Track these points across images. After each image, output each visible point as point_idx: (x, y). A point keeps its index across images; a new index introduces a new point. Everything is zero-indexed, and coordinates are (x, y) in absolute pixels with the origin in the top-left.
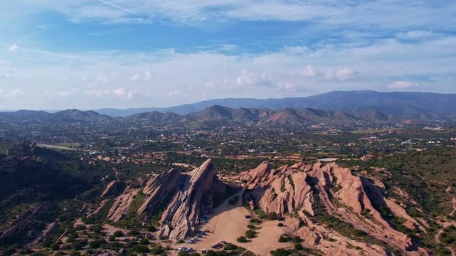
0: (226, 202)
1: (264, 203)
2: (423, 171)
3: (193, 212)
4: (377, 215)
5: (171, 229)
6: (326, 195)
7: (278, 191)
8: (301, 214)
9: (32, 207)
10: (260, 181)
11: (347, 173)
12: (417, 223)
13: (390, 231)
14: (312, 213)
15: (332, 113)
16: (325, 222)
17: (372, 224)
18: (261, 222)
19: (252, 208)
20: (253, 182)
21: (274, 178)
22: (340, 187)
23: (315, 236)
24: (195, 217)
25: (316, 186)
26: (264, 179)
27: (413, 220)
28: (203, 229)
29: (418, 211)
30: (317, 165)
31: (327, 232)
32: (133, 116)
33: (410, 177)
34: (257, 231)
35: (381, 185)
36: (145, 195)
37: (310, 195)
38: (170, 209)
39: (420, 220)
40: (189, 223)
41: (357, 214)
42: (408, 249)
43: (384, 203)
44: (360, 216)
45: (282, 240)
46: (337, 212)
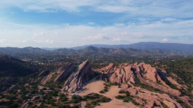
0: (95, 78)
1: (112, 79)
2: (183, 67)
3: (79, 81)
4: (164, 83)
5: (69, 88)
6: (140, 75)
7: (118, 74)
8: (129, 83)
9: (6, 78)
10: (110, 71)
11: (149, 66)
12: (182, 87)
13: (170, 89)
14: (134, 82)
15: (140, 50)
16: (140, 86)
17: (162, 87)
18: (111, 86)
19: (106, 81)
20: (107, 71)
21: (116, 69)
22: (146, 72)
23: (136, 91)
24: (80, 83)
25: (135, 72)
26: (111, 70)
27: (181, 85)
28: (84, 88)
29: (182, 82)
30: (136, 64)
31: (141, 89)
32: (55, 50)
33: (177, 69)
34: (108, 89)
35: (165, 72)
36: (58, 74)
37: (133, 75)
38: (69, 80)
39: (184, 85)
40: (77, 85)
41: (155, 83)
42: (180, 96)
43: (167, 79)
44: (156, 83)
45: (120, 92)
46: (146, 82)
